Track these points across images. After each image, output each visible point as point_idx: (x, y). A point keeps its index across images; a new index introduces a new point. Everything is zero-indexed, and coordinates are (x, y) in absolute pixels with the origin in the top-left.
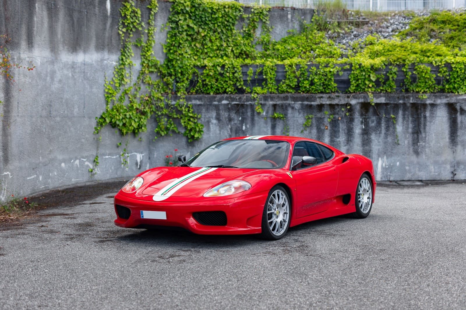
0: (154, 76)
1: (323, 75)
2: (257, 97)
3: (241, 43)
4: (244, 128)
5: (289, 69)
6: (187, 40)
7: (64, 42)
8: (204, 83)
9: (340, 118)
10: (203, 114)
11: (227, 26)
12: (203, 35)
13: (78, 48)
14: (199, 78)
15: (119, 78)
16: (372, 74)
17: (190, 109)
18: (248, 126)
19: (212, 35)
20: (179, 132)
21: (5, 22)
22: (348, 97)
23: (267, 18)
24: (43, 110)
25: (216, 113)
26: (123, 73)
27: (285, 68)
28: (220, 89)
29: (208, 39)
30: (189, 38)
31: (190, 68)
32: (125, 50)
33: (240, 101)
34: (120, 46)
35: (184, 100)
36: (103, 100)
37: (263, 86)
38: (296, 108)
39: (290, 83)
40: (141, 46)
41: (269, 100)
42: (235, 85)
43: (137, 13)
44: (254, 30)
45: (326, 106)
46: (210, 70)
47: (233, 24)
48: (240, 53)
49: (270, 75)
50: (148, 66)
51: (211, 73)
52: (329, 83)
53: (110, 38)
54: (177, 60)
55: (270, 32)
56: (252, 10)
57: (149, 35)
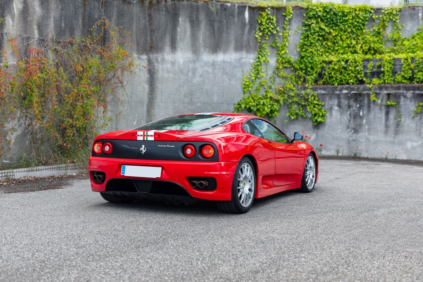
0: (289, 70)
2: (372, 87)
3: (370, 40)
4: (361, 114)
5: (404, 62)
6: (319, 40)
7: (205, 46)
8: (331, 75)
10: (327, 102)
11: (357, 26)
12: (334, 35)
13: (218, 50)
14: (326, 72)
15: (255, 73)
17: (316, 98)
18: (365, 112)
19: (343, 34)
20: (307, 117)
21: (150, 33)
23: (398, 17)
24: (185, 97)
25: (338, 100)
26: (259, 69)
27: (401, 61)
29: (339, 38)
30: (321, 38)
31: (319, 63)
32: (262, 50)
33: (357, 91)
34: (257, 47)
35: (311, 90)
36: (240, 90)
37: (381, 77)
38: (408, 96)
39: (404, 74)
40: (276, 46)
41: (384, 89)
42: (356, 77)
43: (273, 19)
44: (384, 28)
46: (335, 64)
47: (364, 25)
48: (369, 49)
49: (386, 68)
50: (283, 63)
51: (336, 67)
53: (248, 41)
54: (308, 57)
55: (400, 30)
56: (383, 11)
57: (284, 37)
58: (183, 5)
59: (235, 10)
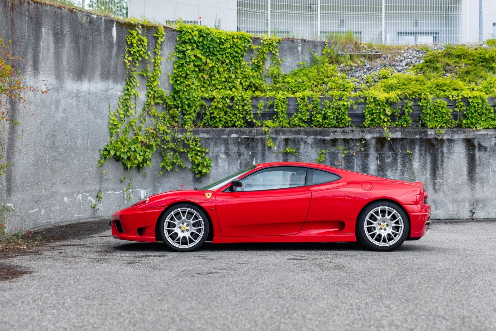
0: (160, 108)
1: (336, 109)
2: (268, 131)
3: (249, 75)
4: (254, 163)
5: (301, 102)
7: (69, 70)
8: (212, 115)
9: (354, 154)
10: (211, 148)
11: (236, 57)
12: (211, 66)
13: (83, 76)
14: (207, 111)
15: (124, 109)
16: (388, 108)
17: (198, 143)
18: (258, 161)
19: (220, 66)
20: (185, 168)
21: (13, 46)
22: (363, 132)
23: (277, 50)
24: (46, 140)
25: (225, 147)
26: (128, 104)
27: (297, 101)
28: (229, 122)
29: (216, 70)
30: (197, 69)
31: (198, 100)
32: (131, 79)
33: (250, 135)
34: (126, 76)
35: (192, 133)
36: (107, 131)
37: (274, 119)
38: (309, 142)
39: (302, 116)
40: (147, 76)
41: (281, 134)
42: (244, 118)
43: (143, 41)
44: (263, 62)
45: (340, 141)
46: (218, 102)
47: (242, 56)
48: (249, 86)
49: (282, 109)
50: (154, 98)
51: (219, 106)
52: (343, 117)
53: (116, 67)
54: (184, 91)
55: (279, 64)
56: (262, 41)
57: (155, 65)
58: (47, 11)
59: (101, 24)
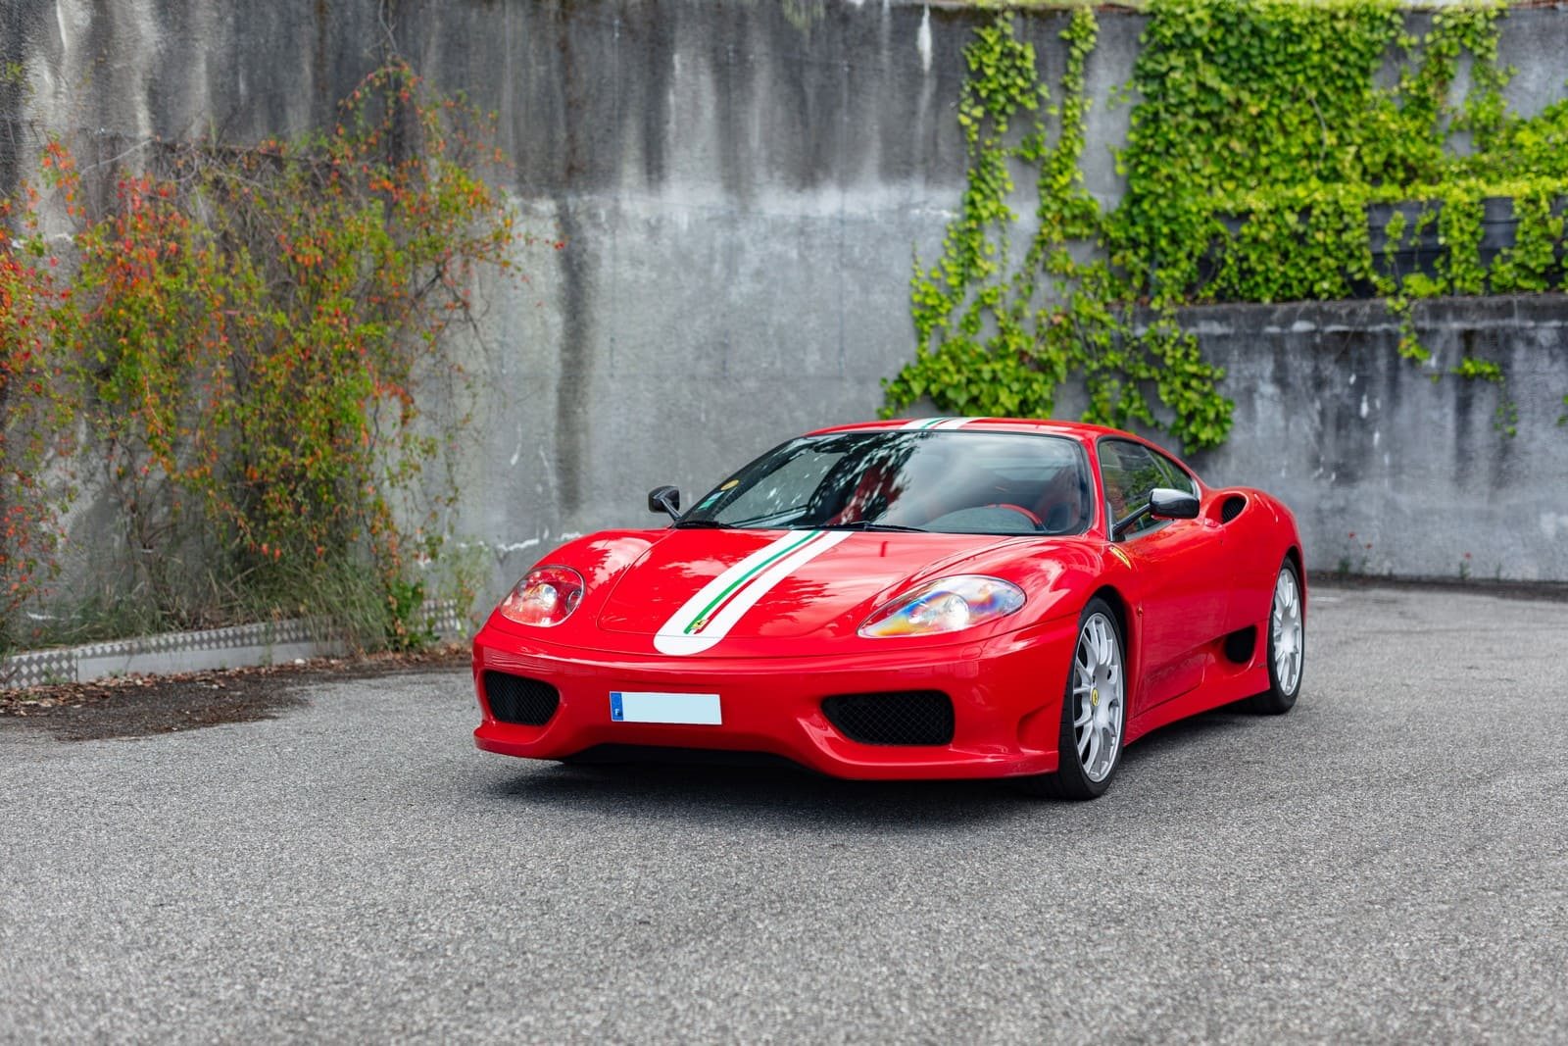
0: (1086, 249)
2: (1406, 309)
3: (1389, 131)
4: (1365, 409)
5: (1524, 210)
6: (1197, 130)
7: (771, 161)
8: (1245, 266)
10: (1233, 368)
11: (1340, 76)
12: (1254, 110)
13: (820, 175)
14: (1229, 251)
15: (961, 260)
17: (1192, 351)
18: (1378, 404)
19: (1289, 110)
20: (1157, 424)
21: (567, 113)
23: (1493, 42)
24: (698, 358)
25: (1276, 361)
26: (975, 244)
28: (1295, 283)
29: (1273, 123)
30: (1205, 125)
31: (1201, 220)
32: (983, 171)
33: (1350, 324)
34: (967, 162)
35: (1173, 324)
36: (906, 328)
37: (1436, 270)
39: (1526, 258)
40: (1038, 157)
41: (1450, 316)
42: (1342, 270)
43: (1023, 56)
44: (1442, 84)
46: (1262, 224)
47: (1365, 72)
48: (1388, 165)
49: (1457, 235)
50: (1062, 221)
51: (1265, 236)
53: (933, 139)
54: (1159, 196)
55: (1501, 88)
56: (1437, 19)
57: (1066, 123)
59: (879, 21)
